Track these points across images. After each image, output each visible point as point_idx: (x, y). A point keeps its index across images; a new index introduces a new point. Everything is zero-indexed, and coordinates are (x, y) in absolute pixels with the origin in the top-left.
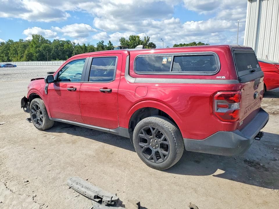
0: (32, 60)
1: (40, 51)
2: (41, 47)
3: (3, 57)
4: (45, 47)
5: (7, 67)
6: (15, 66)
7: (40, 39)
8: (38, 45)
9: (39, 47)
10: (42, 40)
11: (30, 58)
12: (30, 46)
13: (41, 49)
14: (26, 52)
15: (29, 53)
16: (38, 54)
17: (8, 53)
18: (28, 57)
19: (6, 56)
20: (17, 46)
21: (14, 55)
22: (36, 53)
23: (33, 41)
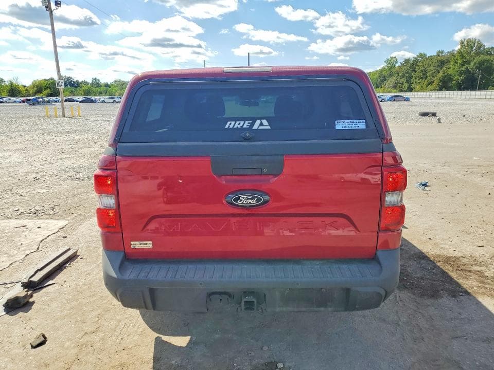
0: (448, 88)
1: (469, 70)
2: (472, 63)
3: (402, 84)
4: (481, 63)
5: (394, 100)
6: (407, 99)
7: (474, 48)
8: (469, 58)
9: (469, 63)
10: (479, 48)
11: (445, 85)
12: (452, 63)
13: (471, 67)
14: (441, 74)
15: (445, 76)
16: (464, 76)
17: (411, 77)
18: (440, 84)
19: (407, 82)
20: (428, 64)
21: (421, 80)
22: (461, 74)
23: (460, 52)
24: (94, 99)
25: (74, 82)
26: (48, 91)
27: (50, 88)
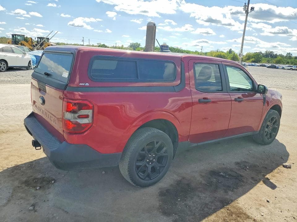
24: (277, 66)
25: (274, 55)
26: (253, 59)
27: (255, 58)
